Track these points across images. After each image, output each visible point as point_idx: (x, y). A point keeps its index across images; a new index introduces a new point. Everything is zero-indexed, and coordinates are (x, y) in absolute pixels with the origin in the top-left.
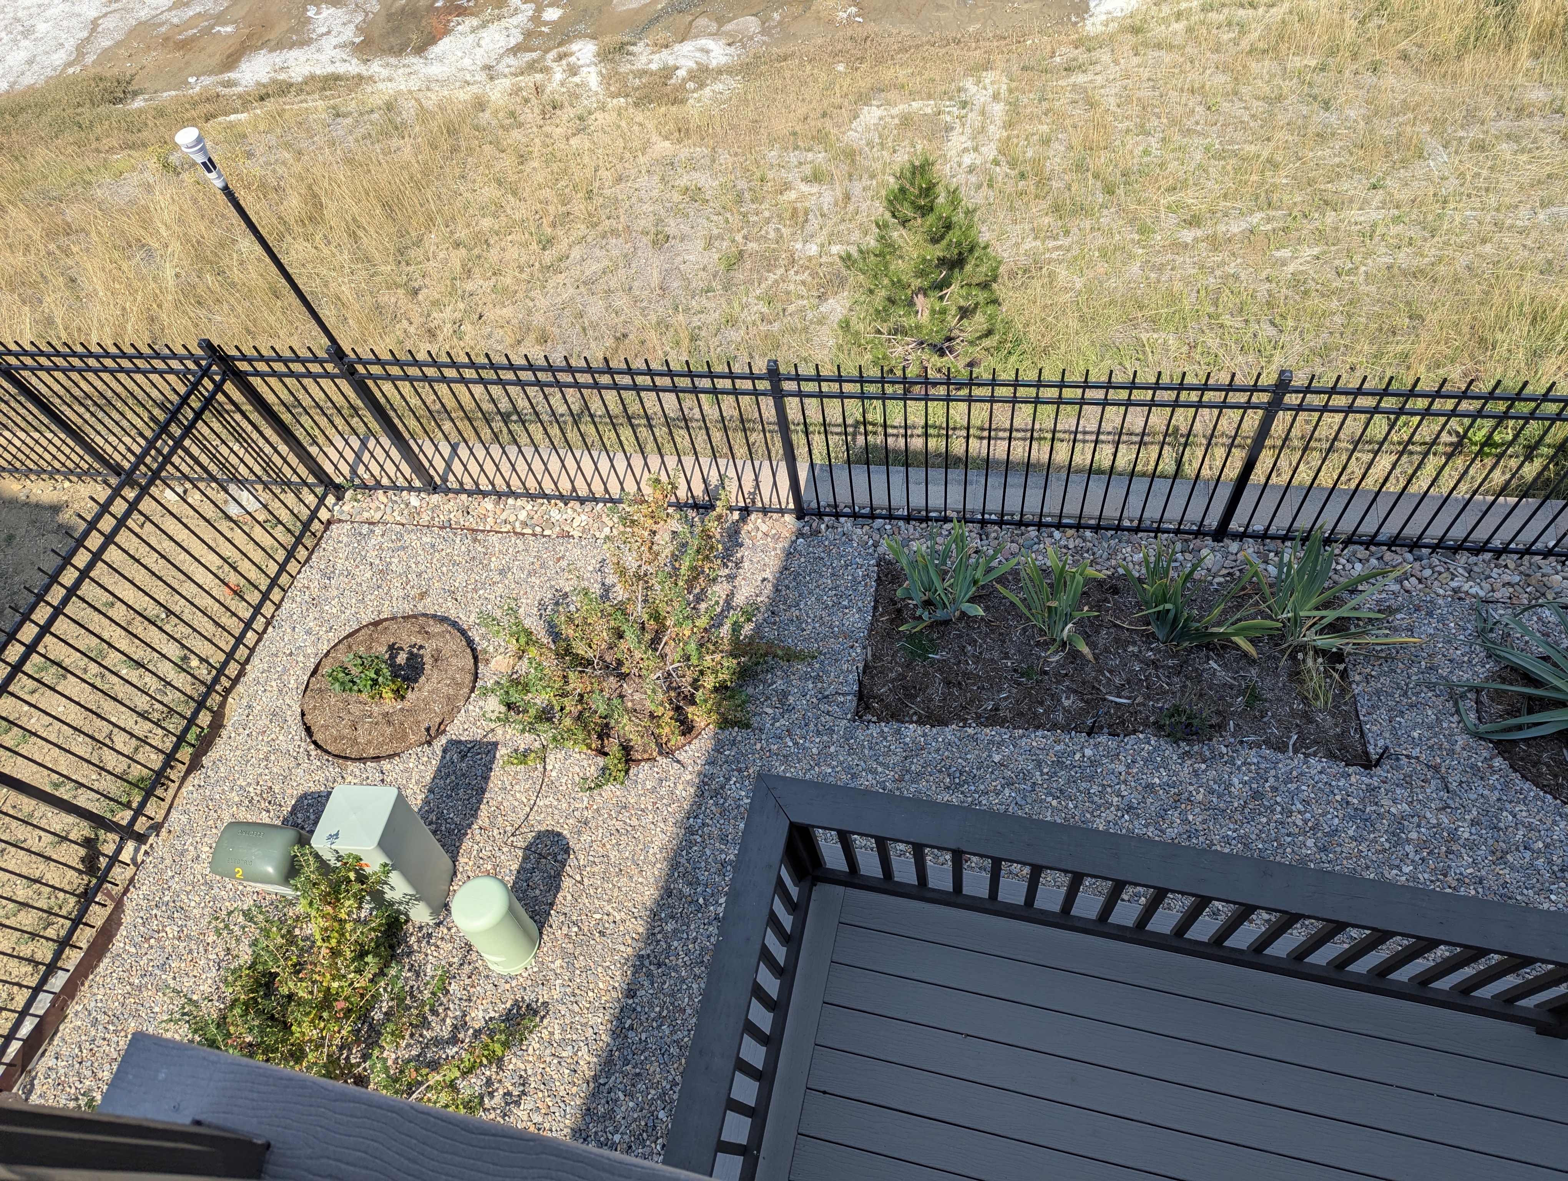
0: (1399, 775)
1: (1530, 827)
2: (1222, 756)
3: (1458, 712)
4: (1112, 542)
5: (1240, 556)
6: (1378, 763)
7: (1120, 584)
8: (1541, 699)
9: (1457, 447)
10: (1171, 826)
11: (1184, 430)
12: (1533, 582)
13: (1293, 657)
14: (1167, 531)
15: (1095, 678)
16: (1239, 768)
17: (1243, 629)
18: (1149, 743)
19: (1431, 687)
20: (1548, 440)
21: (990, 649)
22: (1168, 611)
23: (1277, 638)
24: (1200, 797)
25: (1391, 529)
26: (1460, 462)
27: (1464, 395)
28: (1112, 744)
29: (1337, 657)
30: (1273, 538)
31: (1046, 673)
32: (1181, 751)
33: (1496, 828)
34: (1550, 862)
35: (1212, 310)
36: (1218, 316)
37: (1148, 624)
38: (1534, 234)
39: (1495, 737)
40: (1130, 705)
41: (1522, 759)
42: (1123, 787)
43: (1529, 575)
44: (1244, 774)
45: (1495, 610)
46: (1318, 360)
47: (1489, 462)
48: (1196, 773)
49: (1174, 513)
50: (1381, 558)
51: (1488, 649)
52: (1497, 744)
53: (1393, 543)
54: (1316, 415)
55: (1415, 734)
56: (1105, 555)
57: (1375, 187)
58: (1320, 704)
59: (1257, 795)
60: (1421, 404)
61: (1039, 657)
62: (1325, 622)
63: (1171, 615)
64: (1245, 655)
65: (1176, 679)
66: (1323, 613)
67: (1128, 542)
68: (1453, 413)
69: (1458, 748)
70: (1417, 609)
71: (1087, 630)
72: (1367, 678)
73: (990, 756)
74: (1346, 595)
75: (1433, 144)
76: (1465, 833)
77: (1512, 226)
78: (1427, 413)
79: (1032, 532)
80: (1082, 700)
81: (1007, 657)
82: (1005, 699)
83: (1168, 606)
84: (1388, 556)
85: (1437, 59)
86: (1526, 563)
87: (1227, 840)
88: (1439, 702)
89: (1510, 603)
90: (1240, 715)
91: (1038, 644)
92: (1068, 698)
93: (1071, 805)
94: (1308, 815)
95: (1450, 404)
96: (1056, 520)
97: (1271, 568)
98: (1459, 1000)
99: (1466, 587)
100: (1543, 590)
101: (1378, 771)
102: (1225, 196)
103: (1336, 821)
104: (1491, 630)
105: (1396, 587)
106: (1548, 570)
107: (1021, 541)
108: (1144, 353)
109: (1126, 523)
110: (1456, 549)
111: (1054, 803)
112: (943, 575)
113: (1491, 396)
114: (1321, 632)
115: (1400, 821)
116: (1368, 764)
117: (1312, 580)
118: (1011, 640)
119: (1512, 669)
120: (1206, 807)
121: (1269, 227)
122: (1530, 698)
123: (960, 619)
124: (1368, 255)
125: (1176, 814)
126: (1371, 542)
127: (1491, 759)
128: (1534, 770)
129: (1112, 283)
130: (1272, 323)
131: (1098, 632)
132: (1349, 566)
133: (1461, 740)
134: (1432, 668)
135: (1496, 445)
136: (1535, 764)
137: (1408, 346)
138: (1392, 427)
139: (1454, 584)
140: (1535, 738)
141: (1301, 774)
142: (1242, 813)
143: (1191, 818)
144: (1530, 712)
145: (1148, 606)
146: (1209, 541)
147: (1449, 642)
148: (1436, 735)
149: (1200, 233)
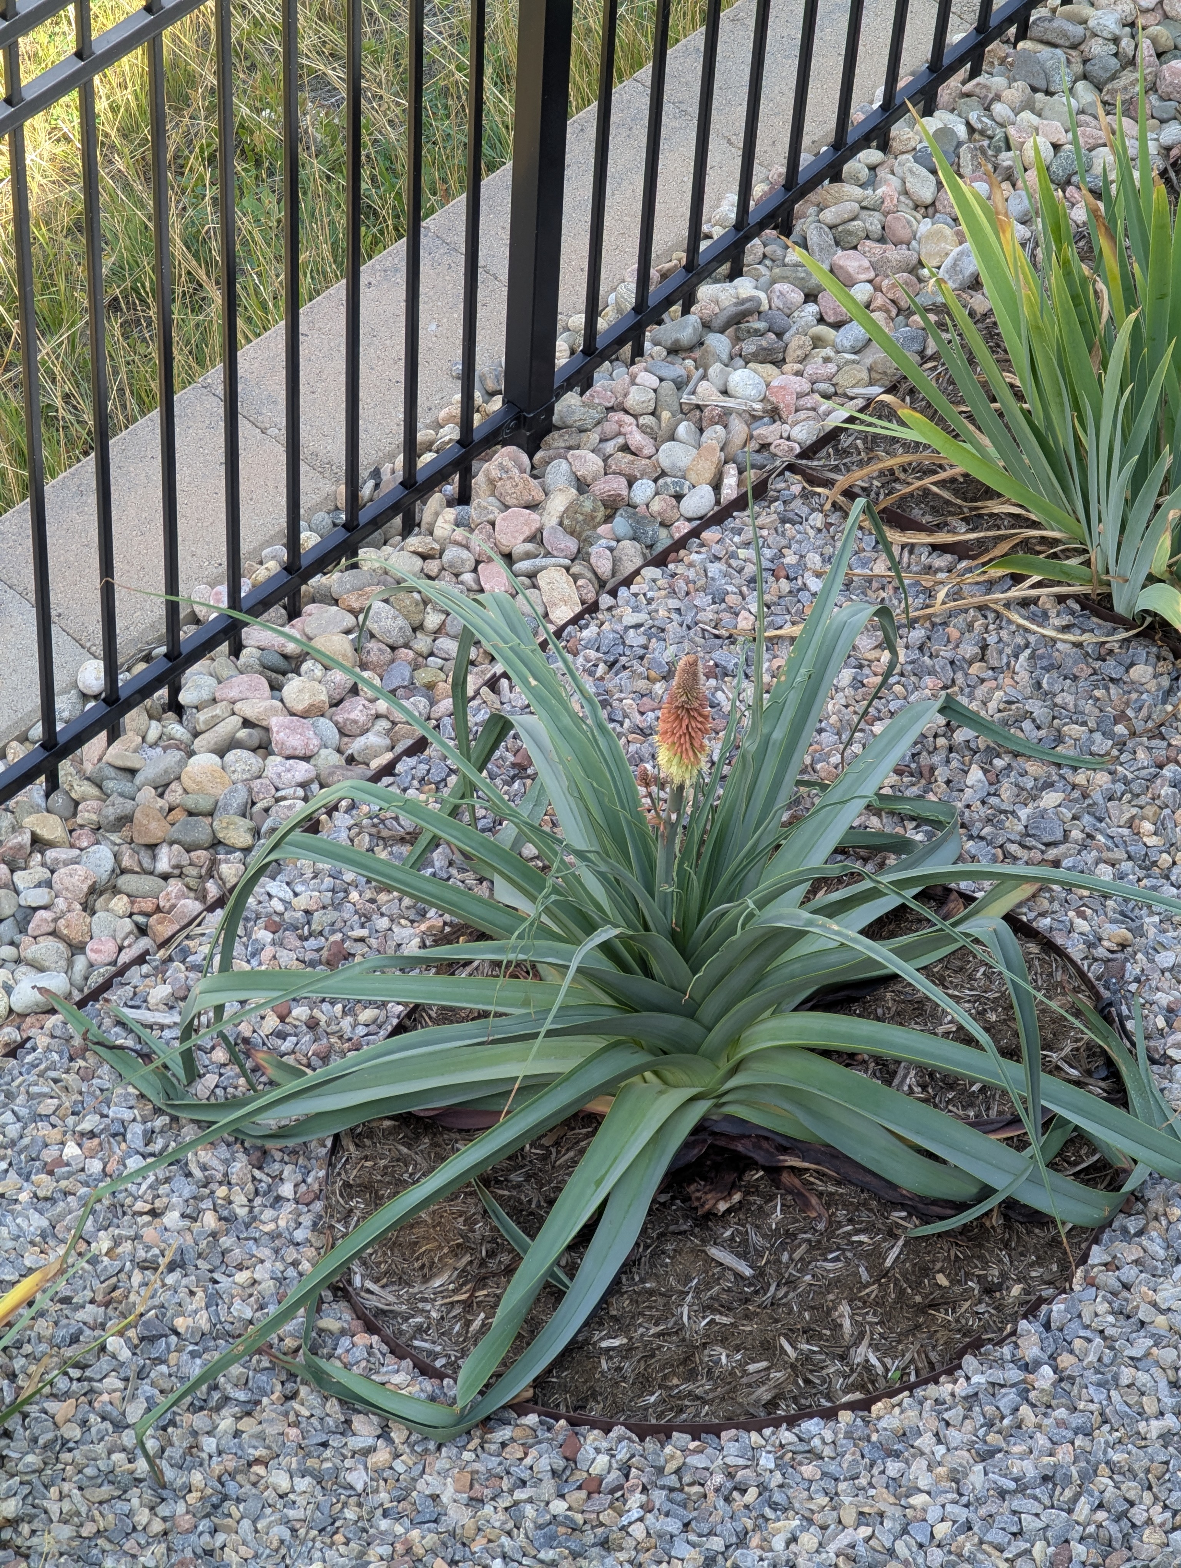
3: (350, 1403)
12: (156, 829)
19: (206, 1395)
39: (519, 1385)
41: (644, 1383)
43: (124, 821)
45: (138, 1001)
51: (237, 1138)
52: (542, 1399)
69: (458, 1516)
86: (82, 788)
88: (271, 1423)
100: (200, 830)
104: (193, 1074)
106: (156, 762)
119: (358, 1136)
127: (571, 1459)
128: (703, 1386)
133: (444, 1482)
134: (151, 1336)
136: (688, 1366)
140: (614, 1288)
147: (118, 1209)
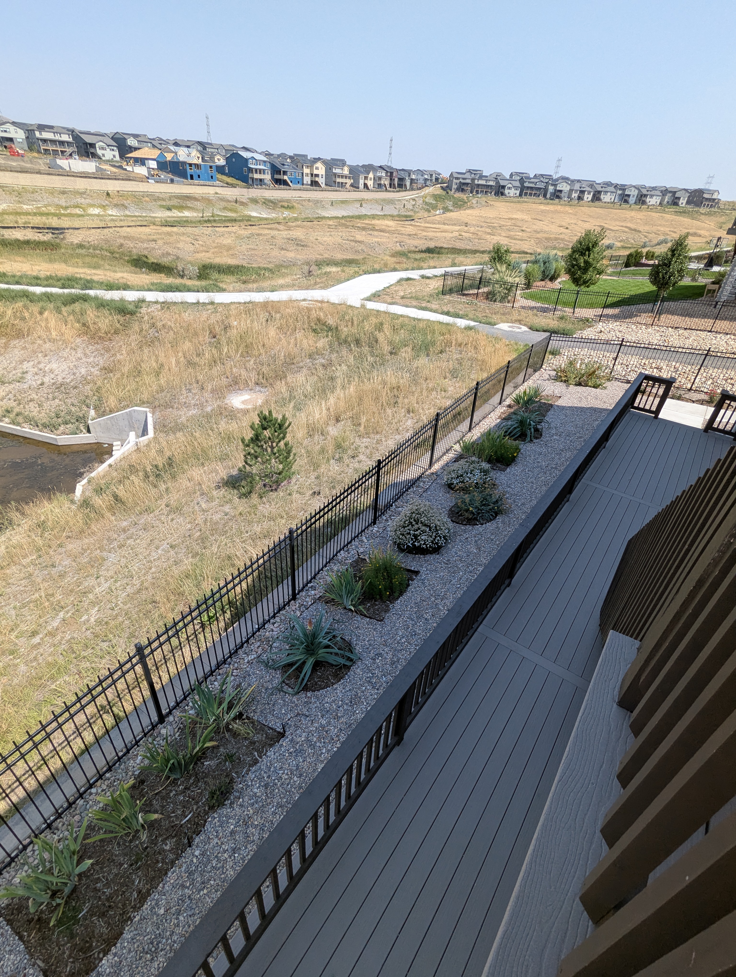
0: (293, 728)
1: (334, 701)
2: (242, 788)
3: (286, 693)
4: (122, 767)
5: (176, 719)
6: (284, 731)
7: (142, 777)
8: (299, 666)
9: (203, 626)
10: (253, 835)
11: (105, 703)
12: (263, 640)
13: (228, 730)
14: (141, 739)
15: (170, 822)
16: (252, 785)
17: (204, 739)
18: (215, 818)
19: (272, 694)
20: (224, 604)
21: (110, 872)
22: (173, 764)
23: (217, 731)
24: (251, 811)
25: (214, 663)
26: (207, 630)
27: (191, 612)
28: (202, 837)
29: (240, 716)
30: (181, 702)
31: (146, 848)
32: (228, 806)
33: (328, 711)
34: (347, 704)
35: (74, 655)
36: (79, 655)
37: (169, 777)
38: (163, 557)
39: (301, 689)
40: (193, 815)
41: (313, 687)
42: (223, 846)
43: (261, 640)
44: (256, 784)
45: (263, 657)
46: (133, 639)
47: (215, 622)
48: (241, 806)
49: (137, 730)
50: (219, 675)
51: (273, 668)
52: (303, 690)
53: (218, 666)
54: (151, 655)
55: (283, 712)
56: (124, 774)
57: (98, 578)
58: (251, 735)
59: (266, 786)
60: (181, 624)
61: (137, 846)
62: (225, 709)
63: (176, 764)
64: (213, 747)
65: (200, 784)
66: (222, 707)
67: (129, 759)
68: (193, 620)
69: (296, 702)
70: (245, 677)
71: (147, 809)
72: (254, 711)
73: (158, 915)
74: (222, 695)
75: (105, 554)
76: (324, 722)
77: (154, 560)
78: (185, 626)
79: (80, 802)
80: (173, 837)
81: (121, 865)
82: (139, 882)
83: (171, 762)
84: (221, 671)
85: (82, 532)
86: (257, 637)
87: (274, 813)
88: (278, 696)
89: (264, 651)
90: (233, 768)
91: (131, 841)
92: (166, 845)
93: (212, 882)
94: (286, 771)
95: (189, 618)
96: (88, 785)
97: (191, 712)
98: (379, 762)
99: (250, 659)
100: (268, 640)
101: (287, 733)
102: (40, 617)
103: (294, 762)
104: (268, 663)
105: (233, 678)
106: (263, 634)
107: (78, 812)
108: (59, 692)
109: (120, 754)
110: (236, 652)
111: (205, 891)
112: (50, 872)
113: (198, 606)
114: (227, 713)
115: (307, 740)
116: (282, 735)
117: (208, 701)
118: (116, 856)
119: (284, 667)
120: (256, 812)
121: (70, 614)
122: (297, 669)
123: (80, 879)
124: (117, 597)
125: (251, 829)
126: (212, 673)
127: (306, 695)
128: (318, 686)
129: (16, 681)
130: (103, 641)
131: (152, 805)
132: (213, 686)
133: (295, 699)
134: (266, 689)
135: (212, 617)
136: (316, 684)
137: (158, 612)
138: (179, 638)
139: (246, 661)
140: (309, 678)
141: (270, 762)
142: (268, 797)
143: (256, 823)
144: (301, 673)
145: (163, 771)
146: (160, 726)
147: (262, 677)
148: (288, 705)
149: (41, 636)
